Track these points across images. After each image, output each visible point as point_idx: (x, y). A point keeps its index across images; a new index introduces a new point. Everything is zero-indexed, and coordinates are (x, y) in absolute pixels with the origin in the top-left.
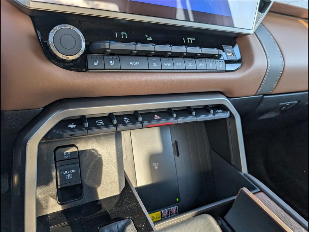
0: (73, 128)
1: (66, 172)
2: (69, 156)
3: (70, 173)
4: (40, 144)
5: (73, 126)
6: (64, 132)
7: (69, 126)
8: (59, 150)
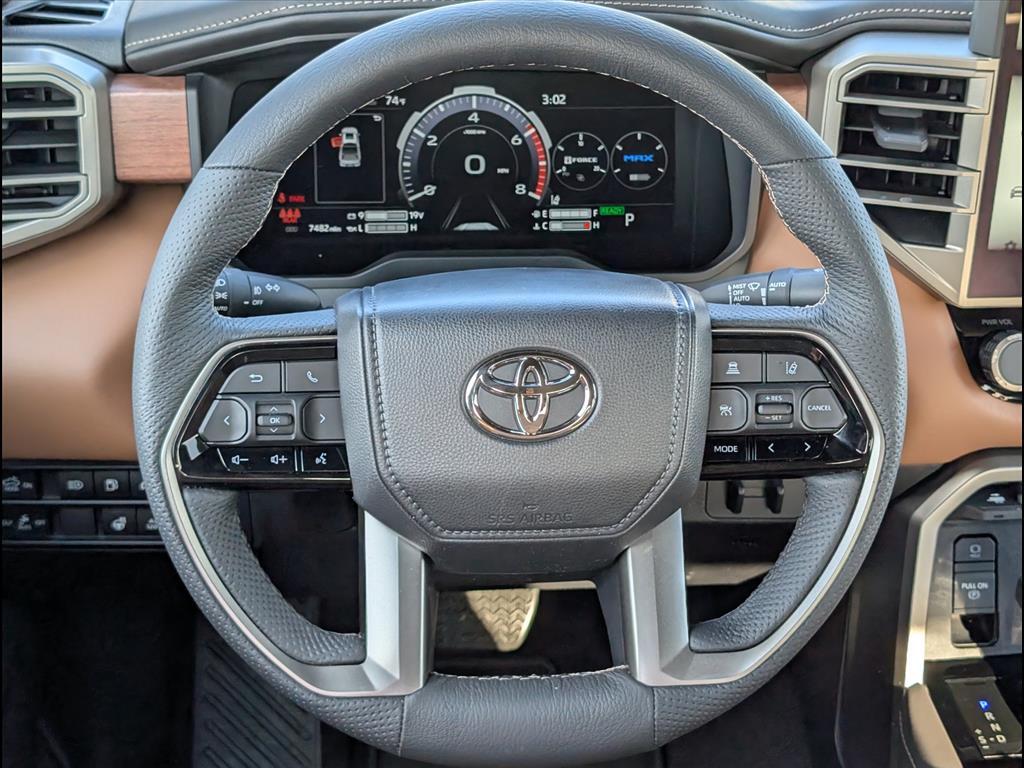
0: (999, 504)
1: (970, 586)
2: (979, 556)
3: (977, 589)
4: (944, 525)
5: (997, 498)
6: (984, 510)
7: (991, 499)
8: (963, 540)
